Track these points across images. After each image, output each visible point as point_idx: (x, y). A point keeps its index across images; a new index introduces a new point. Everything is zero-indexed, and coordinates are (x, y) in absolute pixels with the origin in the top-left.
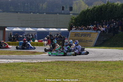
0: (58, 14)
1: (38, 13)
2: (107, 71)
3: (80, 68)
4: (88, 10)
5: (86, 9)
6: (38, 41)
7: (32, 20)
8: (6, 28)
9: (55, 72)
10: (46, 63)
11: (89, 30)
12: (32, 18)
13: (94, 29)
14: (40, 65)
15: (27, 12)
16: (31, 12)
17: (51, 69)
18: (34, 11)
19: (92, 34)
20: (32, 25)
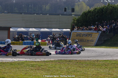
0: (60, 15)
1: (41, 15)
2: (107, 70)
3: (82, 66)
4: (89, 12)
5: (87, 10)
6: (42, 41)
7: (35, 20)
8: (11, 29)
9: (58, 70)
10: (49, 61)
11: (91, 30)
12: (35, 19)
13: (95, 29)
14: (43, 64)
15: (31, 14)
16: (34, 13)
17: (54, 67)
18: (37, 12)
19: (93, 34)
20: (36, 25)
